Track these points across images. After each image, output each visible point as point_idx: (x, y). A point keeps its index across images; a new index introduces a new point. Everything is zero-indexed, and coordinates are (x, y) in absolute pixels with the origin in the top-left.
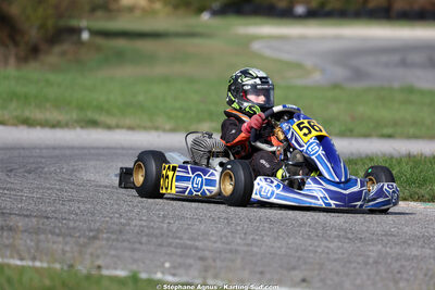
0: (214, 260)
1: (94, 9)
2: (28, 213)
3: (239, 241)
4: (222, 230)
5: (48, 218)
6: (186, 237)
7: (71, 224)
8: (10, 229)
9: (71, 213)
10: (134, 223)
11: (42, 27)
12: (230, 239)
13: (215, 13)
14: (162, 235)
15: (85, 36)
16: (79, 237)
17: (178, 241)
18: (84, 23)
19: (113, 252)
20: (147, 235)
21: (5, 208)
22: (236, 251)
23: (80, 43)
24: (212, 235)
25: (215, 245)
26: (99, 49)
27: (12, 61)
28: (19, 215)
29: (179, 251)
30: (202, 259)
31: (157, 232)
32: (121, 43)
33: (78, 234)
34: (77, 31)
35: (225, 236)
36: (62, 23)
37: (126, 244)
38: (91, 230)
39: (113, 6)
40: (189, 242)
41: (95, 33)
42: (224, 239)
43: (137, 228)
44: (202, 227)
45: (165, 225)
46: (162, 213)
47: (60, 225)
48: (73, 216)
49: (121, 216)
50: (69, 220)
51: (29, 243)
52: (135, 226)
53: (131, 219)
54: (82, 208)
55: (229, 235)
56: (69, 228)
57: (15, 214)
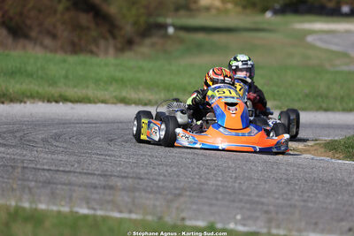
0: (277, 213)
1: (177, 9)
2: (126, 175)
3: (296, 197)
4: (283, 189)
5: (141, 179)
6: (253, 194)
7: (161, 184)
8: (111, 188)
9: (160, 174)
10: (211, 183)
11: (135, 23)
12: (290, 196)
13: (276, 12)
14: (234, 192)
15: (171, 30)
16: (167, 194)
17: (247, 198)
18: (169, 21)
19: (194, 207)
20: (223, 193)
21: (107, 170)
22: (295, 206)
23: (166, 36)
24: (275, 193)
25: (278, 201)
26: (182, 41)
27: (111, 51)
28: (118, 176)
29: (248, 206)
30: (267, 212)
31: (230, 190)
32: (200, 36)
33: (166, 192)
34: (164, 27)
35: (286, 194)
36: (152, 20)
37: (205, 200)
38: (177, 189)
39: (193, 6)
40: (257, 199)
41: (178, 28)
42: (285, 196)
43: (214, 188)
44: (267, 186)
45: (237, 185)
46: (234, 175)
47: (151, 184)
48: (162, 178)
49: (201, 177)
50: (158, 180)
51: (127, 199)
52: (213, 185)
53: (208, 180)
54: (170, 171)
55: (289, 193)
56: (158, 187)
57: (115, 176)
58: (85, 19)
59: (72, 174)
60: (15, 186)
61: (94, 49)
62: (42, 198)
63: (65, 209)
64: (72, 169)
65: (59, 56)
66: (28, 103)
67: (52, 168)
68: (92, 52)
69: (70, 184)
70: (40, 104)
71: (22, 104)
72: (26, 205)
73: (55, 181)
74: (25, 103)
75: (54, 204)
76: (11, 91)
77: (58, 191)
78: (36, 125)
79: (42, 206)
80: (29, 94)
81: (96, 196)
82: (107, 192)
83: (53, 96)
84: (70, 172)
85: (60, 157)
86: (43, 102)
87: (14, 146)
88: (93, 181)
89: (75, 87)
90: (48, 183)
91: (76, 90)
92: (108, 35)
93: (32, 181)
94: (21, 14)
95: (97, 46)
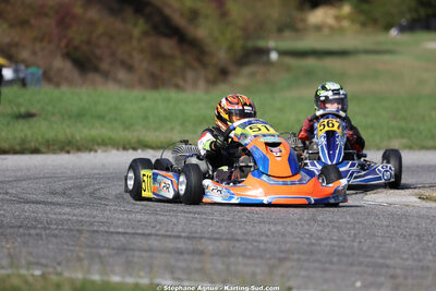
0: (406, 278)
1: (280, 30)
2: (219, 236)
3: (430, 257)
4: (413, 247)
5: (238, 240)
6: (377, 255)
7: (262, 246)
8: (202, 253)
9: (261, 234)
10: (324, 243)
11: (231, 48)
12: (421, 256)
13: (402, 29)
14: (353, 254)
15: (274, 56)
16: (270, 259)
17: (368, 260)
18: (271, 44)
19: (303, 273)
20: (338, 255)
21: (196, 232)
22: (428, 268)
23: (269, 63)
24: (404, 253)
25: (407, 263)
26: (288, 69)
27: (202, 84)
28: (209, 239)
29: (370, 270)
30: (393, 277)
31: (347, 251)
32: (310, 62)
33: (268, 256)
34: (265, 52)
35: (417, 253)
36: (250, 44)
37: (316, 265)
38: (282, 252)
39: (300, 25)
40: (381, 261)
41: (282, 53)
42: (416, 256)
43: (328, 248)
44: (394, 245)
45: (356, 244)
46: (353, 232)
47: (250, 247)
48: (263, 238)
49: (311, 236)
50: (260, 242)
51: (220, 266)
52: (326, 246)
53: (321, 239)
54: (273, 229)
55: (421, 251)
56: (259, 250)
57: (205, 238)
58: (167, 45)
59: (153, 237)
60: (82, 255)
61: (181, 82)
62: (117, 269)
63: (145, 281)
64: (153, 231)
65: (136, 93)
66: (99, 151)
67: (128, 231)
68: (177, 87)
69: (150, 250)
70: (114, 152)
71: (92, 153)
72: (96, 277)
73: (132, 246)
74: (96, 151)
75: (131, 275)
76: (78, 137)
77: (136, 260)
78: (109, 179)
79: (116, 279)
80: (100, 141)
81: (181, 264)
82: (197, 258)
83: (129, 142)
84: (150, 235)
85: (139, 217)
86: (118, 149)
87: (82, 206)
88: (179, 246)
89: (155, 130)
90: (123, 249)
91: (158, 133)
92: (196, 65)
93: (104, 247)
94: (89, 43)
95: (184, 79)
